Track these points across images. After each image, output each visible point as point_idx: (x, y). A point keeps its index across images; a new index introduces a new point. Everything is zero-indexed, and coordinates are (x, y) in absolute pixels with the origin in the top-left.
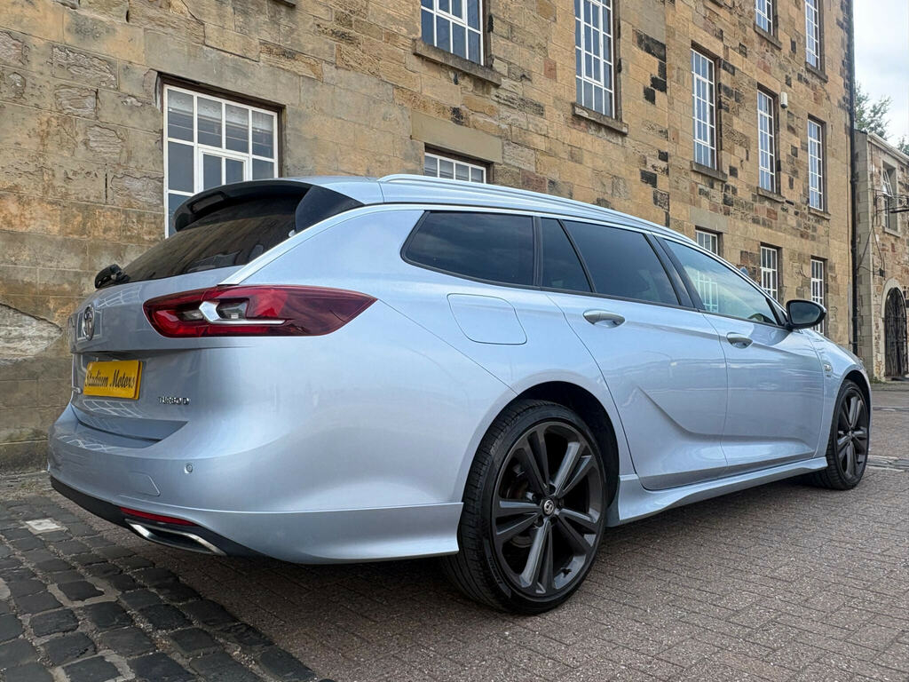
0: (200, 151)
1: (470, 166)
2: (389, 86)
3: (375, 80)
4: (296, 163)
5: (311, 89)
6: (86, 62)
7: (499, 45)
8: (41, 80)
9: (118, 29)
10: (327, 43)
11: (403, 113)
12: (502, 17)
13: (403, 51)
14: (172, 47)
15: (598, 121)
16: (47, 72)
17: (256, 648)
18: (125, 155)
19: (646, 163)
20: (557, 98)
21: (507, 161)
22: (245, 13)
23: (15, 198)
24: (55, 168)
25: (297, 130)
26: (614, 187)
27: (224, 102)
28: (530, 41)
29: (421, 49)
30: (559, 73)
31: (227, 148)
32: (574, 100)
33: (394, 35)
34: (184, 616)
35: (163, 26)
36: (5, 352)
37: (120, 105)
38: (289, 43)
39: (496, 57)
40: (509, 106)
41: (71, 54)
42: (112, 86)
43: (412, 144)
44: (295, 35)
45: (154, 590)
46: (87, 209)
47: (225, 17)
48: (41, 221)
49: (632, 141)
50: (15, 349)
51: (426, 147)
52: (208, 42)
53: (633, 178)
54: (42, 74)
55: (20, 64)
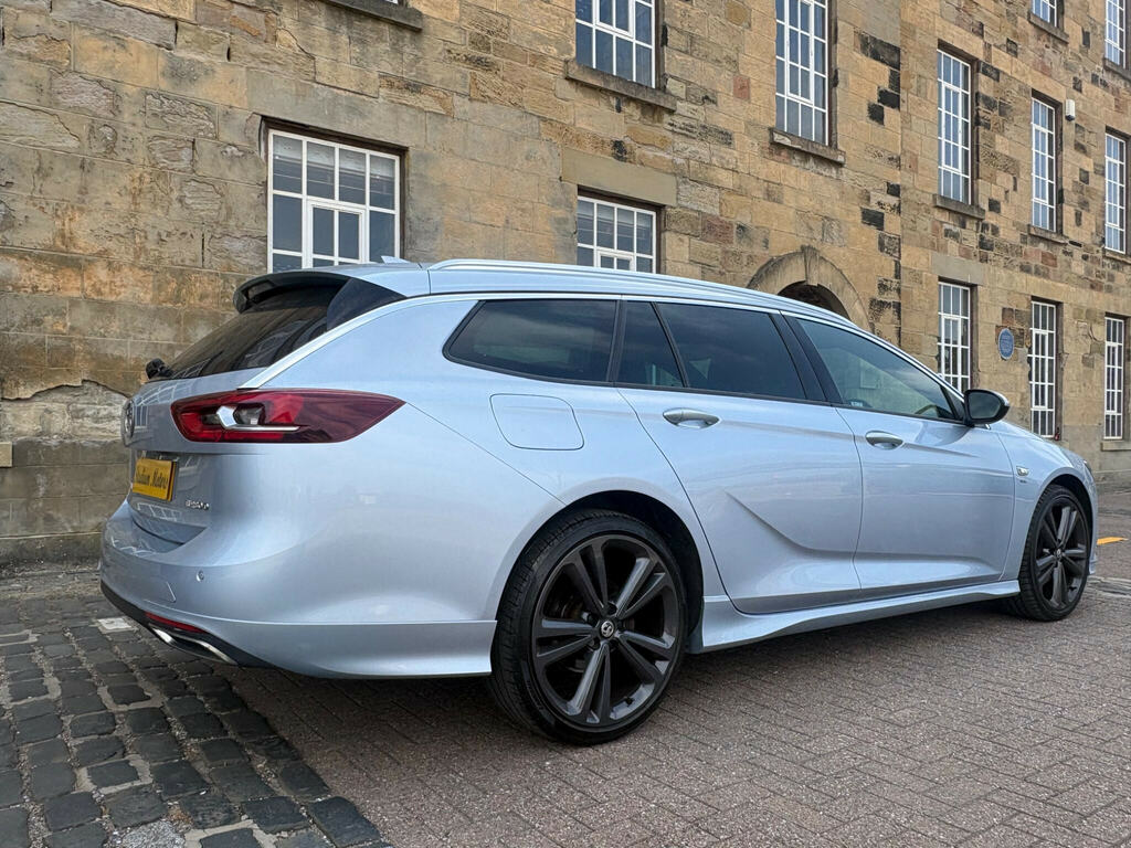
0: (309, 204)
1: (636, 210)
2: (535, 119)
3: (518, 113)
4: (420, 214)
5: (440, 127)
6: (182, 109)
7: (675, 62)
8: (133, 132)
9: (217, 69)
10: (459, 71)
11: (550, 151)
12: (680, 27)
13: (553, 75)
14: (278, 87)
15: (805, 149)
16: (140, 122)
17: (281, 762)
18: (224, 212)
19: (869, 199)
20: (750, 123)
21: (684, 204)
22: (363, 42)
23: (105, 264)
24: (148, 229)
25: (421, 175)
26: (825, 230)
27: (337, 146)
28: (716, 54)
29: (575, 72)
30: (753, 92)
31: (340, 199)
32: (773, 124)
33: (543, 57)
34: (222, 726)
35: (268, 64)
36: (93, 433)
37: (219, 155)
38: (413, 74)
39: (672, 77)
40: (687, 136)
41: (166, 101)
42: (210, 135)
43: (562, 186)
44: (420, 64)
45: (202, 698)
46: (182, 274)
47: (338, 48)
48: (132, 289)
49: (851, 173)
50: (104, 430)
51: (579, 190)
52: (318, 79)
53: (851, 218)
54: (134, 125)
55: (112, 116)
